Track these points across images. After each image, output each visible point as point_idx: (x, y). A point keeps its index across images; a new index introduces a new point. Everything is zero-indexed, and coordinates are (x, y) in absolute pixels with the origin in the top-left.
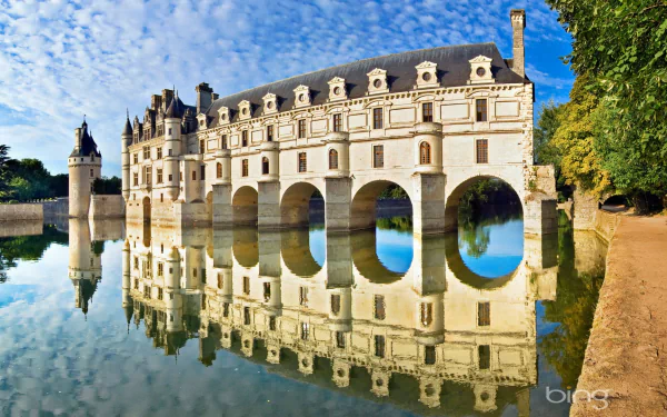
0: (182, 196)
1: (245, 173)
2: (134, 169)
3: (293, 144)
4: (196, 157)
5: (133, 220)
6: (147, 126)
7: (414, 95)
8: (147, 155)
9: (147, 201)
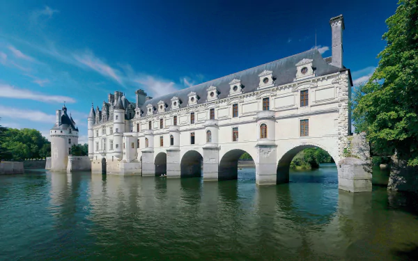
0: (125, 158)
1: (162, 144)
2: (96, 140)
3: (188, 127)
4: (133, 134)
5: (96, 173)
6: (104, 113)
7: (257, 93)
8: (104, 132)
9: (104, 160)
